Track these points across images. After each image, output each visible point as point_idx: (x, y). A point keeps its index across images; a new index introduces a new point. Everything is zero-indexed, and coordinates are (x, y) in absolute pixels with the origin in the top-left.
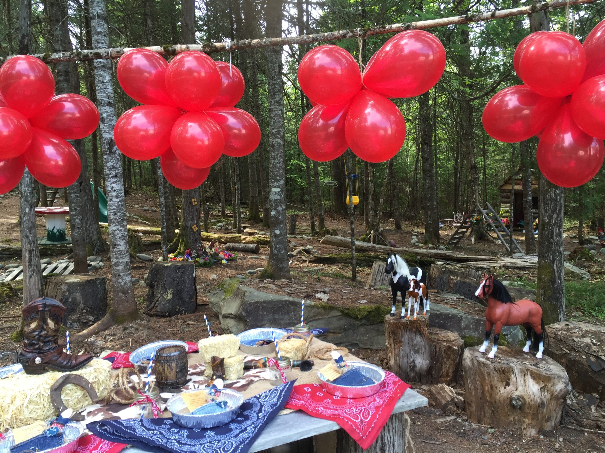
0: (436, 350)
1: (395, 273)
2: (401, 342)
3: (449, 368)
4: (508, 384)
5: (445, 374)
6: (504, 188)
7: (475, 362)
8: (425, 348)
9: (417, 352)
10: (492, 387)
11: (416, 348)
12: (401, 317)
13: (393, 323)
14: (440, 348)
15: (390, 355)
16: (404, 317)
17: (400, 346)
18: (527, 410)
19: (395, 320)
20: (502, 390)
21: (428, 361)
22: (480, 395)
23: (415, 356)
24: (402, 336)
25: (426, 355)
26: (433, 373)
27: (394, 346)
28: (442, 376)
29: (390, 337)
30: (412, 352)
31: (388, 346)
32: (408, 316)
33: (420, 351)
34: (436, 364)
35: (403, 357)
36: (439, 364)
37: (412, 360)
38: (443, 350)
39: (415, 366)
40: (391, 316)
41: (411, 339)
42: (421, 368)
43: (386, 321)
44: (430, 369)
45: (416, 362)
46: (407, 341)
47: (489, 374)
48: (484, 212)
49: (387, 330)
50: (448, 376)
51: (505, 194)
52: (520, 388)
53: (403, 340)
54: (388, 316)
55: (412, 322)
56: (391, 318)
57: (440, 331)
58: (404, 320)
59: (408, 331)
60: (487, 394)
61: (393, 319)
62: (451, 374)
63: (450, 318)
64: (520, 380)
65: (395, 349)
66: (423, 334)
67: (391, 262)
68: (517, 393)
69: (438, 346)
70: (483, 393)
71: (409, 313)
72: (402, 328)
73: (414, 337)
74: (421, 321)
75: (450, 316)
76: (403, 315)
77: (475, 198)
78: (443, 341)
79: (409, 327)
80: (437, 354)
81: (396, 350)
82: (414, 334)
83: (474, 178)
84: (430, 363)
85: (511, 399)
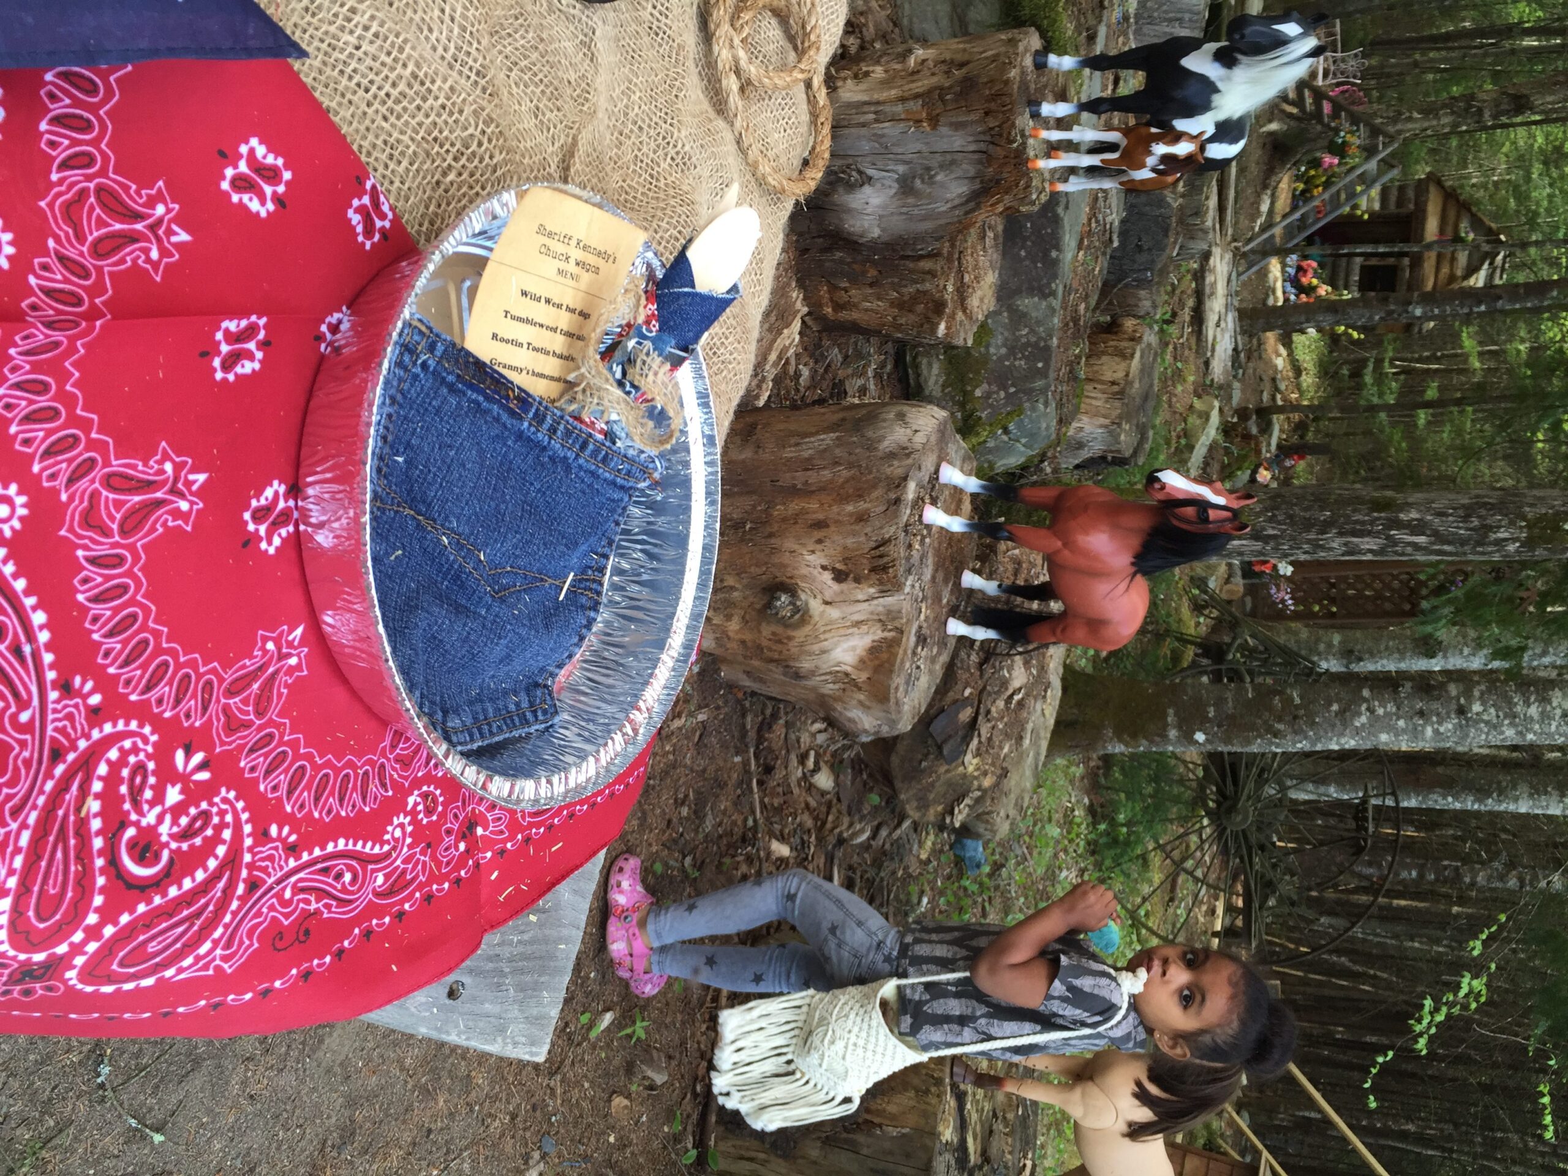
0: (921, 257)
1: (1226, 58)
2: (934, 122)
3: (866, 310)
4: (840, 576)
5: (843, 297)
6: (1433, 189)
7: (896, 469)
8: (924, 218)
9: (906, 187)
10: (820, 525)
11: (918, 183)
12: (1034, 103)
13: (1007, 82)
14: (932, 274)
15: (878, 72)
16: (1036, 115)
17: (918, 122)
18: (767, 630)
19: (1024, 84)
20: (816, 559)
21: (876, 233)
22: (786, 479)
23: (887, 183)
24: (957, 126)
25: (899, 225)
26: (839, 255)
27: (917, 96)
28: (833, 288)
29: (948, 65)
30: (901, 169)
31: (912, 61)
32: (1045, 134)
33: (911, 200)
34: (874, 263)
35: (878, 137)
36: (872, 273)
37: (870, 172)
38: (928, 286)
39: (851, 187)
40: (1037, 52)
41: (953, 162)
42: (849, 211)
43: (1012, 42)
44: (849, 243)
45: (867, 190)
46: (943, 145)
47: (862, 518)
48: (1372, 165)
49: (975, 48)
50: (838, 307)
51: (1411, 193)
52: (834, 613)
53: (944, 130)
54: (1035, 41)
55: (1019, 159)
56: (1028, 61)
57: (996, 238)
58: (1024, 121)
59: (982, 146)
60: (794, 506)
61: (1023, 73)
62: (844, 315)
63: (1046, 253)
64: (861, 611)
65: (903, 99)
66: (978, 206)
67: (1282, 41)
68: (815, 606)
69: (937, 265)
70: (794, 492)
71: (1056, 135)
72: (992, 123)
73: (959, 173)
74: (1028, 186)
75: (1054, 254)
76: (1047, 109)
77: (1410, 119)
78: (960, 273)
79: (999, 152)
80: (911, 265)
81: (899, 108)
82: (972, 172)
83: (1480, 111)
84: (874, 241)
85: (792, 591)
